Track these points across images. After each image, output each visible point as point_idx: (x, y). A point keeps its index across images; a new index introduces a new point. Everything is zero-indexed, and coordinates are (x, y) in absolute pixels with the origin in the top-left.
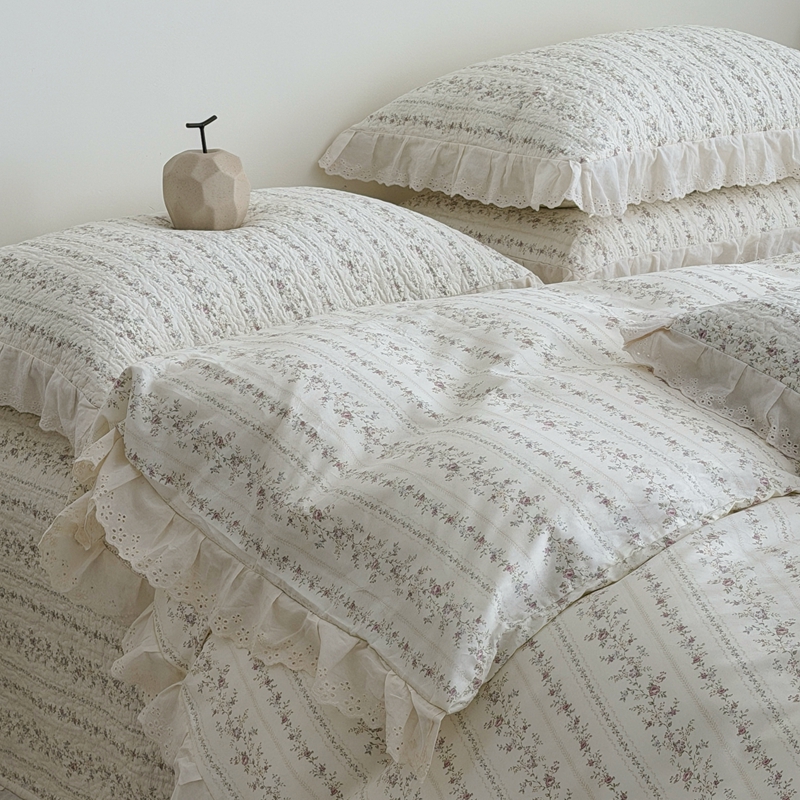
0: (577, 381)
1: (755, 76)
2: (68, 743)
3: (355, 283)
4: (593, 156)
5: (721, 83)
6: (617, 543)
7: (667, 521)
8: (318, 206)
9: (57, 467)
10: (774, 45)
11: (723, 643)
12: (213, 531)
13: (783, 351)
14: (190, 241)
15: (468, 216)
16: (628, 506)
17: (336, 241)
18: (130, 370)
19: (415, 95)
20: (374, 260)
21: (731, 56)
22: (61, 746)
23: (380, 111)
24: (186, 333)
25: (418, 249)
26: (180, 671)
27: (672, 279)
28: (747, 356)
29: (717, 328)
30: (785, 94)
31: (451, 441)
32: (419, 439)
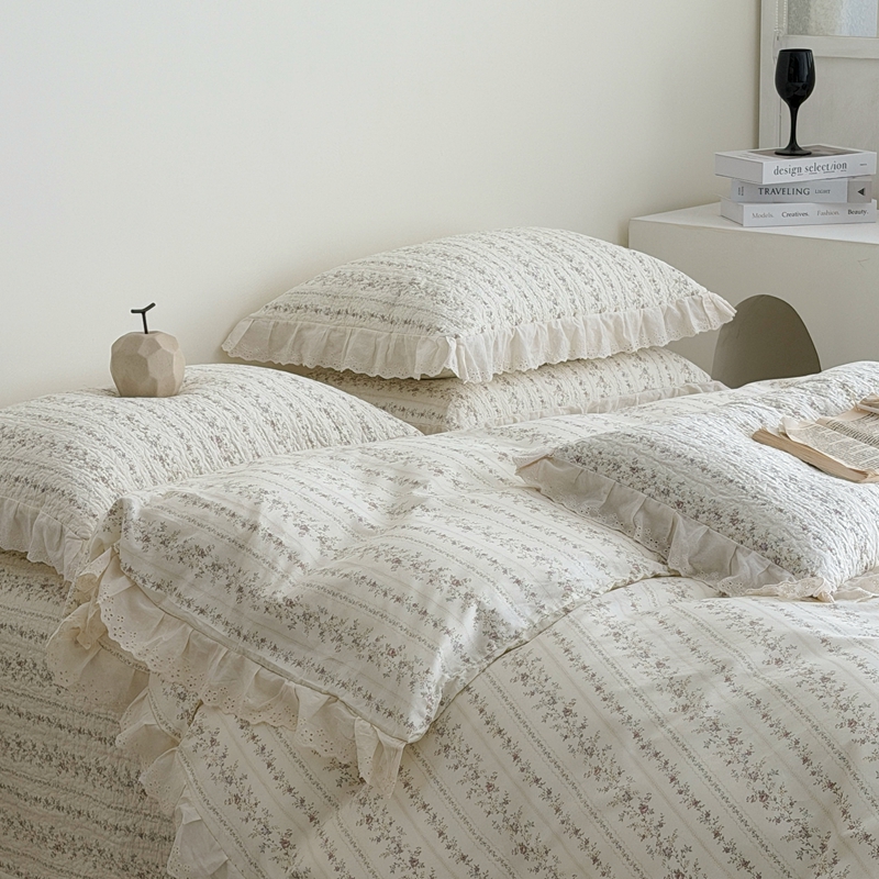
0: (483, 498)
1: (590, 268)
2: (52, 828)
3: (277, 439)
4: (465, 333)
5: (563, 274)
6: (529, 613)
7: (565, 596)
8: (242, 377)
9: (40, 594)
10: (603, 243)
11: (617, 676)
12: (200, 624)
13: (643, 469)
14: (141, 406)
15: (355, 388)
16: (535, 584)
17: (259, 404)
18: (121, 501)
19: (304, 287)
20: (291, 420)
21: (568, 252)
22: (46, 832)
23: (274, 301)
24: (147, 479)
25: (325, 411)
26: (174, 740)
27: (543, 426)
28: (615, 474)
29: (590, 454)
30: (615, 283)
31: (392, 542)
32: (364, 543)
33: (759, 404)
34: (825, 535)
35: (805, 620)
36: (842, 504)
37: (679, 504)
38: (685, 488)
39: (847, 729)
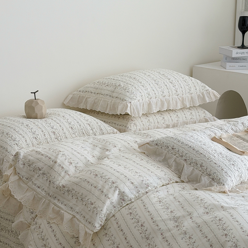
0: (127, 156)
1: (175, 82)
4: (133, 102)
5: (166, 83)
6: (135, 193)
7: (147, 188)
8: (64, 113)
10: (180, 74)
11: (158, 215)
12: (38, 191)
13: (175, 149)
14: (31, 122)
15: (102, 116)
16: (138, 184)
17: (68, 122)
18: (18, 152)
19: (88, 85)
20: (78, 127)
21: (169, 77)
23: (80, 89)
24: (31, 144)
25: (89, 124)
26: (29, 225)
27: (151, 132)
28: (167, 150)
29: (160, 143)
30: (183, 86)
31: (96, 169)
32: (88, 169)
33: (216, 129)
34: (229, 172)
35: (218, 200)
36: (235, 162)
37: (185, 160)
38: (187, 155)
39: (224, 237)
